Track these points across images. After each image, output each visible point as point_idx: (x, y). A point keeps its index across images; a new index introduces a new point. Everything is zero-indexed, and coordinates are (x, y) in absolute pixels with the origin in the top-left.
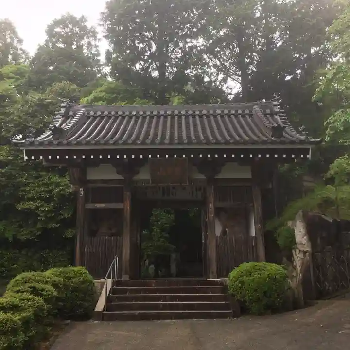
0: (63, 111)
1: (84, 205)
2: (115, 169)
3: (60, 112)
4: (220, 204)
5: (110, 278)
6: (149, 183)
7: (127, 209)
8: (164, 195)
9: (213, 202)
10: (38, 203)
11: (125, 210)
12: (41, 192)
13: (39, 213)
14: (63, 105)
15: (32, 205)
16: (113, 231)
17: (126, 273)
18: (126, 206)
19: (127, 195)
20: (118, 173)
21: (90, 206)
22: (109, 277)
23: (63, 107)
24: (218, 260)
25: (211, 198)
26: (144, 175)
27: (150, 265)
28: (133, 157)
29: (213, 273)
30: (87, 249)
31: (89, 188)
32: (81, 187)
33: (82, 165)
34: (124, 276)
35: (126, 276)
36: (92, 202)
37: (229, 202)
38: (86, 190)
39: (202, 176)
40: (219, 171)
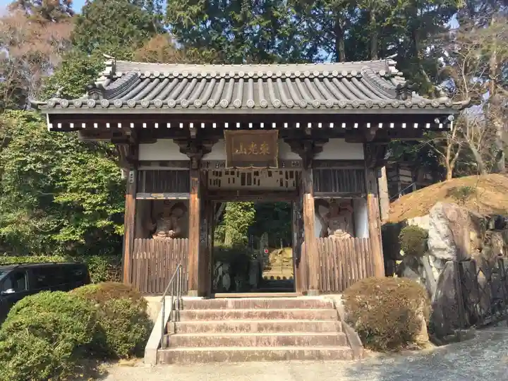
0: (108, 70)
1: (136, 195)
2: (177, 147)
3: (105, 72)
6: (224, 166)
7: (195, 201)
8: (243, 184)
9: (311, 190)
10: (85, 195)
11: (191, 203)
13: (85, 205)
14: (109, 62)
17: (193, 289)
18: (193, 198)
19: (195, 180)
20: (182, 151)
21: (144, 196)
22: (169, 294)
23: (109, 66)
24: (321, 270)
25: (310, 186)
26: (217, 154)
27: (223, 274)
28: (203, 125)
29: (313, 288)
30: (140, 255)
31: (142, 171)
32: (131, 170)
33: (131, 140)
34: (190, 292)
35: (193, 291)
36: (147, 191)
37: (333, 191)
38: (139, 174)
39: (296, 157)
40: (320, 150)
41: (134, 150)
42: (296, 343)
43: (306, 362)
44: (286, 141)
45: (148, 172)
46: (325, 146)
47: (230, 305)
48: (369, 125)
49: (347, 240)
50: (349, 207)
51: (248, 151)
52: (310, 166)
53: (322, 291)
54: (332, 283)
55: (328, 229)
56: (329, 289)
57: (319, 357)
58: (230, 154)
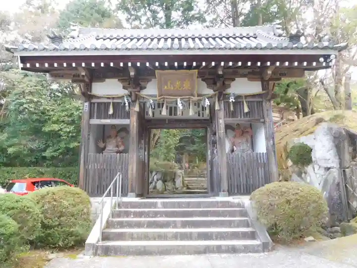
1: (89, 120)
2: (121, 85)
4: (230, 120)
5: (116, 196)
6: (156, 97)
7: (133, 126)
8: (171, 114)
9: (223, 117)
10: (62, 126)
11: (131, 126)
12: (64, 116)
13: (62, 133)
15: (56, 127)
16: (121, 148)
17: (132, 192)
18: (132, 122)
19: (134, 110)
20: (124, 88)
21: (95, 121)
23: (74, 30)
24: (229, 178)
25: (221, 114)
26: (151, 90)
27: (158, 180)
28: (138, 64)
29: (224, 191)
30: (91, 166)
31: (94, 103)
32: (86, 102)
33: (86, 79)
34: (130, 194)
35: (132, 194)
36: (98, 118)
37: (239, 117)
38: (91, 105)
39: (210, 92)
40: (229, 86)
41: (89, 87)
42: (214, 238)
43: (224, 255)
44: (202, 80)
45: (98, 104)
46: (233, 84)
47: (159, 205)
48: (269, 63)
49: (250, 154)
50: (249, 130)
51: (174, 87)
52: (221, 99)
53: (230, 193)
54: (239, 187)
55: (234, 147)
56: (236, 192)
57: (234, 250)
58: (160, 89)
